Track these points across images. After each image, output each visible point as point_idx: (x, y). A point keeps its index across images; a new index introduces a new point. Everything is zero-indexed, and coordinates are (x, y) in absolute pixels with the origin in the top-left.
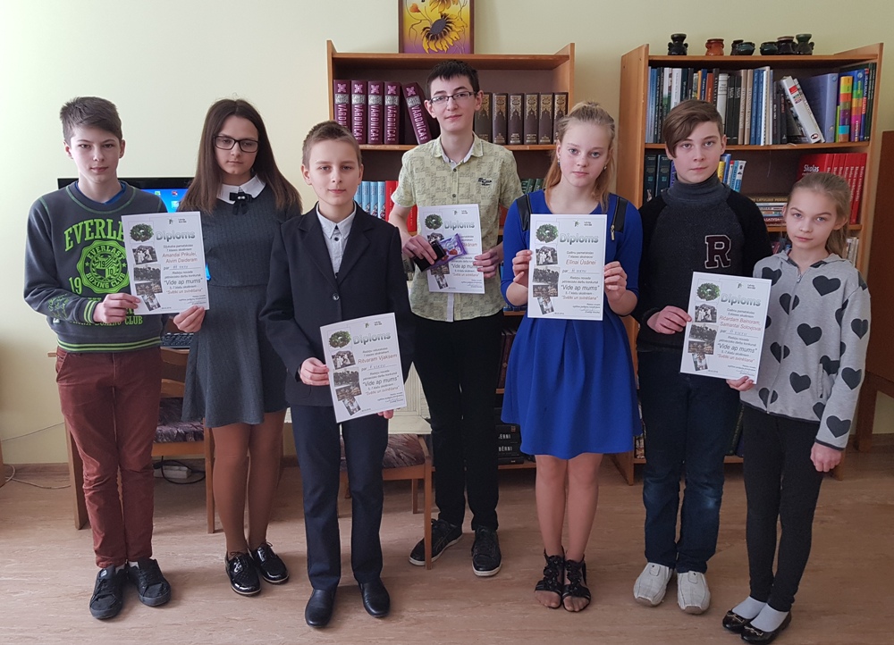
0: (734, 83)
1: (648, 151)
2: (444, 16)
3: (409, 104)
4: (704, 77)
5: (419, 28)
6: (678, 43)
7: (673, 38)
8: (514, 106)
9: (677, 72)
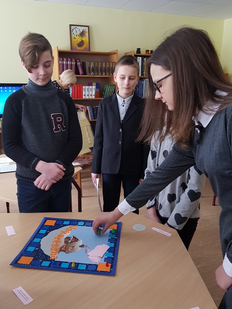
2: (82, 40)
3: (78, 64)
4: (146, 59)
5: (76, 43)
6: (139, 50)
7: (137, 49)
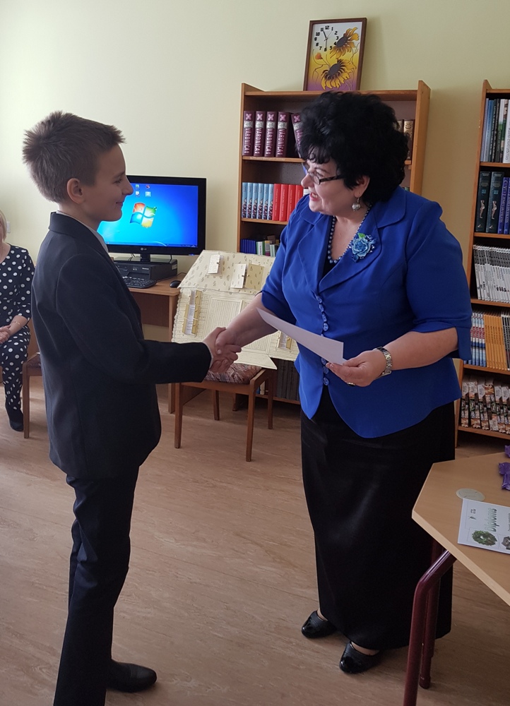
1: (482, 168)
2: (340, 61)
3: (295, 128)
5: (321, 70)
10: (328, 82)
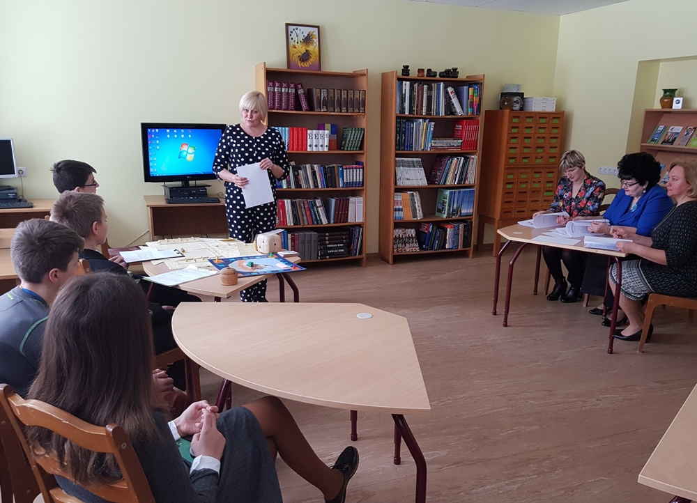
0: (430, 89)
1: (397, 117)
2: (307, 51)
3: (299, 93)
4: (418, 86)
5: (297, 55)
6: (406, 70)
8: (344, 96)
9: (408, 83)
10: (302, 63)
